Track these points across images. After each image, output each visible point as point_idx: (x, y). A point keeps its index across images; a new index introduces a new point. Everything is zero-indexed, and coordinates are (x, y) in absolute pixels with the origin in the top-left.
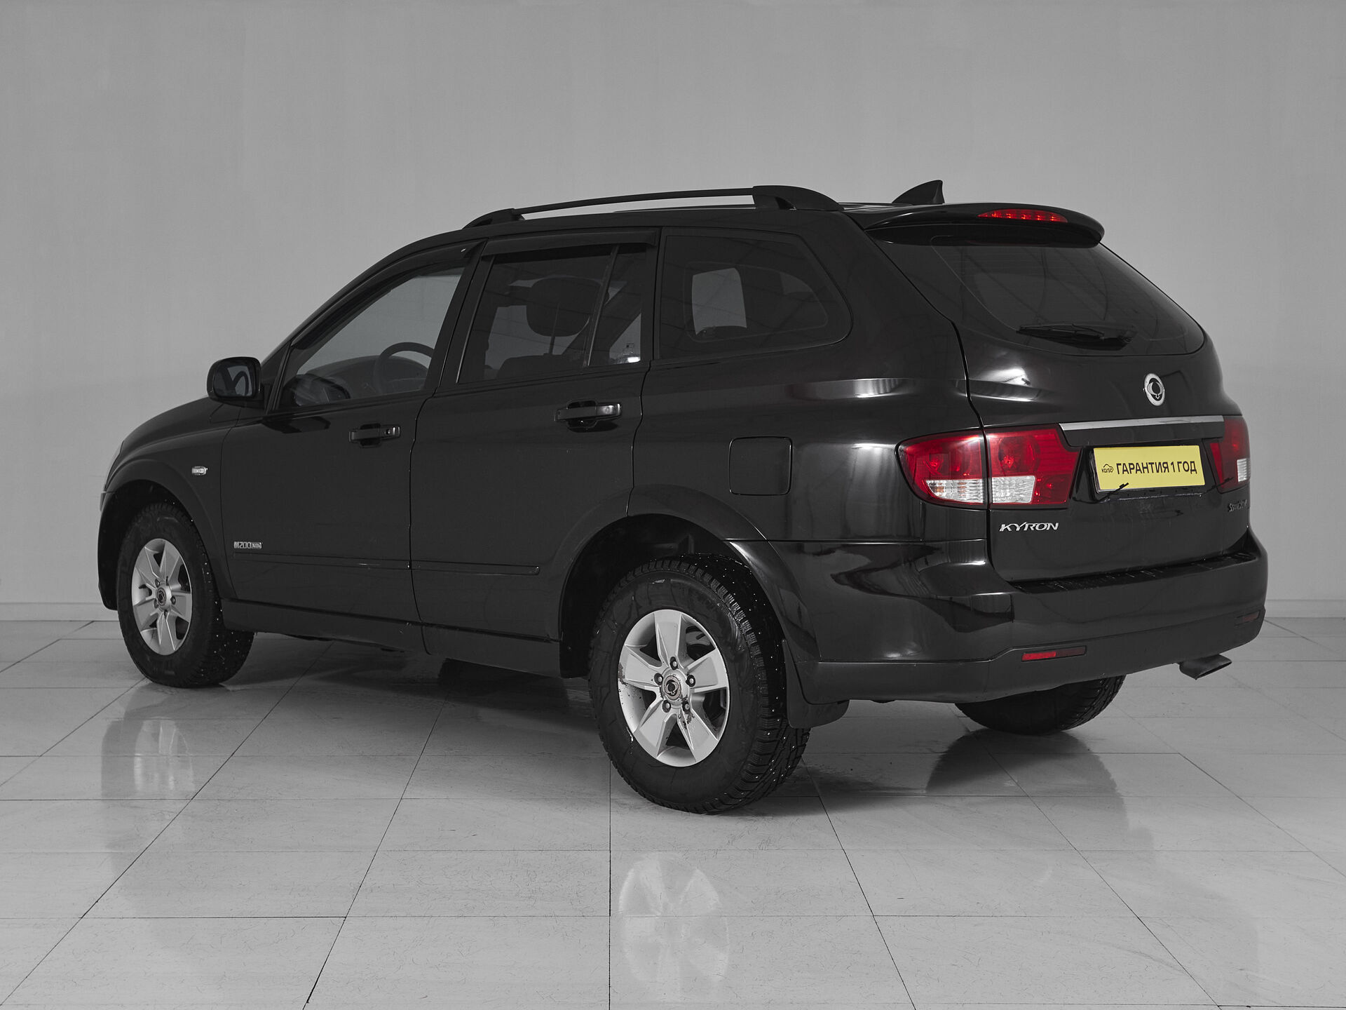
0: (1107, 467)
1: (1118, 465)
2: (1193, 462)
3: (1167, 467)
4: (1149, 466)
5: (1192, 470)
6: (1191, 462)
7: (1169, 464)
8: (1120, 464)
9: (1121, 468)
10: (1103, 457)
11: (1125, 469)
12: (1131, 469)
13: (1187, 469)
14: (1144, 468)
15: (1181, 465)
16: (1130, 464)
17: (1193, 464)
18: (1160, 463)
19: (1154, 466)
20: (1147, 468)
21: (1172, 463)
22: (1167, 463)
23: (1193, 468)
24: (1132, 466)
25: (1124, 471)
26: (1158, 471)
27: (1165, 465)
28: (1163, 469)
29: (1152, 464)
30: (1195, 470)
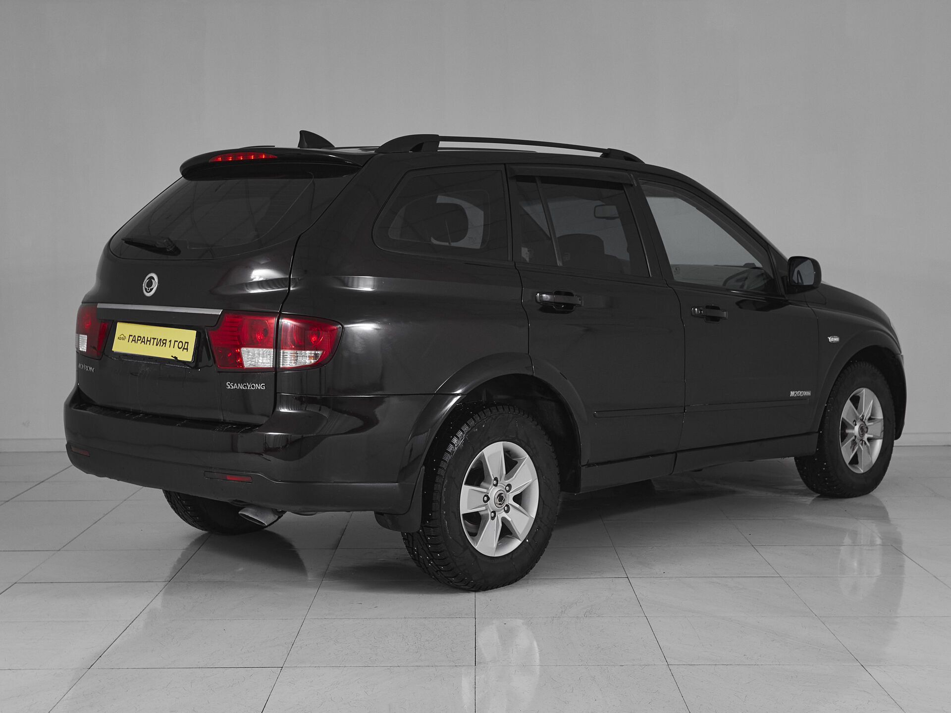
0: (122, 336)
1: (130, 336)
2: (188, 343)
3: (165, 343)
4: (152, 340)
5: (184, 349)
6: (186, 342)
7: (168, 341)
8: (132, 336)
10: (123, 329)
11: (134, 339)
12: (138, 340)
13: (180, 347)
14: (147, 341)
15: (176, 343)
16: (138, 337)
17: (186, 344)
18: (161, 339)
19: (156, 341)
20: (150, 341)
21: (170, 341)
22: (166, 340)
23: (186, 347)
24: (139, 338)
25: (133, 340)
26: (157, 345)
28: (162, 344)
29: (154, 339)
30: (187, 349)
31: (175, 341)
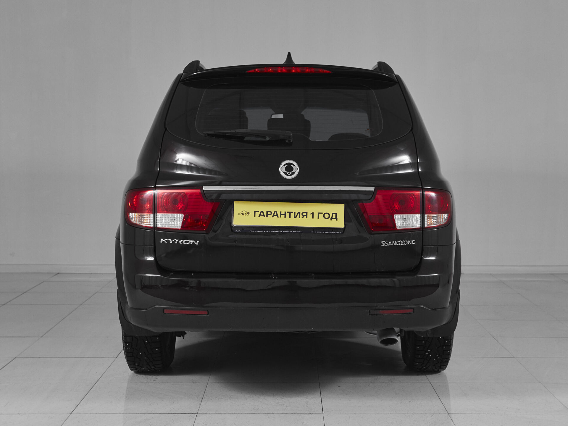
0: (245, 212)
1: (255, 212)
2: (336, 214)
3: (307, 216)
4: (288, 214)
6: (333, 214)
9: (257, 214)
12: (267, 214)
14: (281, 214)
16: (267, 212)
21: (313, 213)
22: (307, 213)
25: (260, 215)
27: (304, 214)
28: (301, 216)
29: (290, 213)
30: (336, 218)
31: (319, 213)
